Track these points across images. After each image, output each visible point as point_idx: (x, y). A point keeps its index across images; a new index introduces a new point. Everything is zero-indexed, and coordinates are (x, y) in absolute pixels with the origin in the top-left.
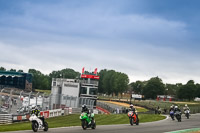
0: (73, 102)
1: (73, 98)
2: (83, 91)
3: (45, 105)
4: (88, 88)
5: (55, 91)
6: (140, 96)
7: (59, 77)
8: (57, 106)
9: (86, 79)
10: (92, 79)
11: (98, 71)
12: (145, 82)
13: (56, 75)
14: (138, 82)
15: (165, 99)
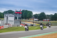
0: (12, 22)
1: (12, 21)
2: (16, 18)
3: (2, 24)
4: (18, 17)
5: (5, 18)
6: (37, 20)
7: (7, 13)
8: (7, 24)
9: (17, 14)
10: (19, 14)
11: (21, 11)
12: (39, 14)
13: (6, 12)
14: (36, 14)
15: (46, 20)
